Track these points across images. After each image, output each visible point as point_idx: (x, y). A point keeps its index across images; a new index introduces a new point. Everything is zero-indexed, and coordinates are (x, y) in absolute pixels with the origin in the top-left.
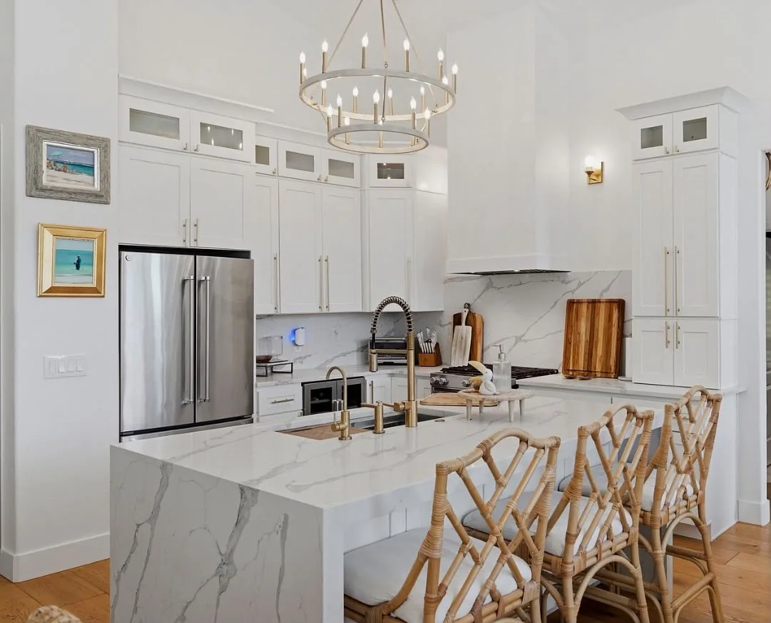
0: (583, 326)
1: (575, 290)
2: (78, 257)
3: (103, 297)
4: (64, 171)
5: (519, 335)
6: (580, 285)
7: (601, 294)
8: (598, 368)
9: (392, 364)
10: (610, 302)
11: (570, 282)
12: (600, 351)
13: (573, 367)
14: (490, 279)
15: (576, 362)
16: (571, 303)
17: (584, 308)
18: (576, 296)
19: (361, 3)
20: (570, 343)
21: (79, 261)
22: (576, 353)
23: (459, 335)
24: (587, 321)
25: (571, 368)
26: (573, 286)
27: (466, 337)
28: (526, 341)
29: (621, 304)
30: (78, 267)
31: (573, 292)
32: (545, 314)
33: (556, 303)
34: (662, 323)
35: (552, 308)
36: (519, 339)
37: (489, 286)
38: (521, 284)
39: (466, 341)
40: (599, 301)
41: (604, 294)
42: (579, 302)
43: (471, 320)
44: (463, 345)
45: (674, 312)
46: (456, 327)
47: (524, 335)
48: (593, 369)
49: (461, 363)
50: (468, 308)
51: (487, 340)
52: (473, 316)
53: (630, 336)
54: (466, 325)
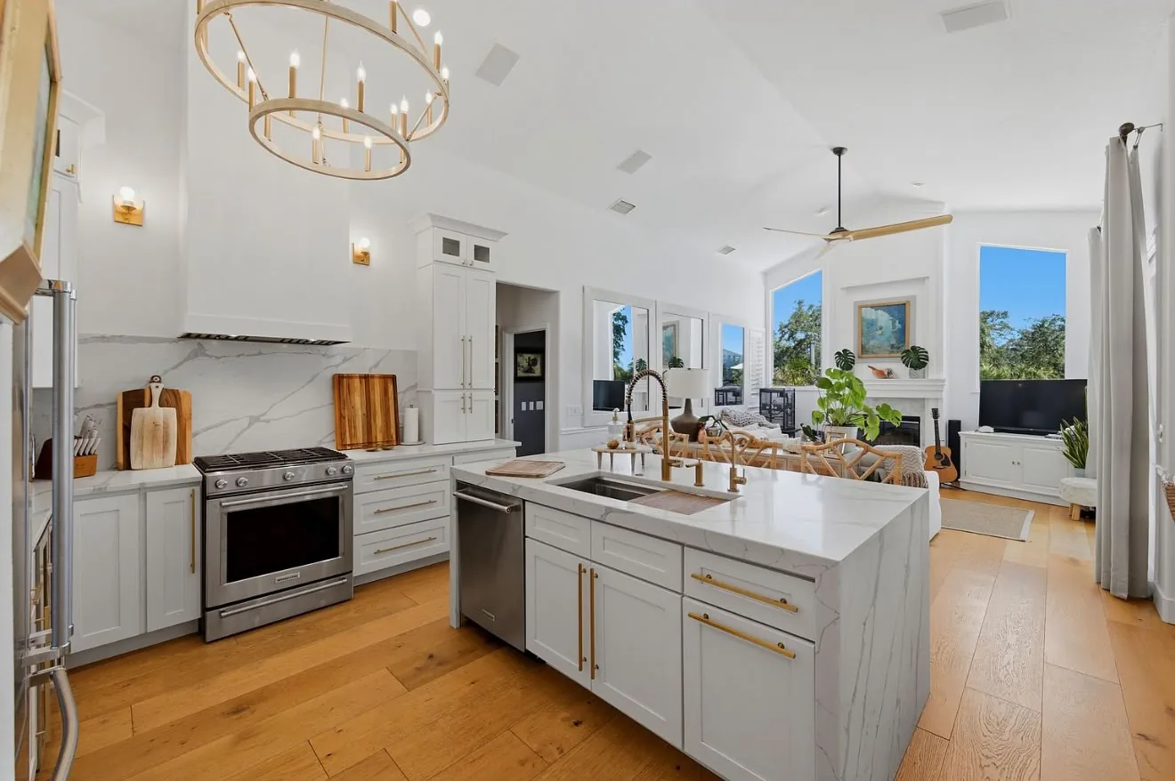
0: (358, 400)
1: (339, 365)
5: (255, 414)
6: (346, 359)
7: (370, 370)
8: (380, 438)
10: (384, 378)
11: (333, 356)
12: (378, 422)
13: (353, 440)
14: (199, 344)
15: (353, 436)
16: (339, 379)
17: (357, 382)
18: (343, 371)
20: (344, 418)
22: (353, 426)
23: (147, 424)
24: (361, 396)
25: (348, 443)
26: (338, 360)
27: (166, 423)
28: (268, 421)
29: (394, 378)
31: (337, 366)
32: (303, 387)
33: (314, 377)
34: (460, 393)
35: (310, 381)
36: (254, 420)
37: (194, 355)
38: (260, 354)
39: (166, 427)
40: (373, 377)
41: (373, 370)
42: (350, 377)
43: (171, 398)
44: (160, 434)
45: (466, 386)
46: (137, 411)
47: (263, 415)
48: (374, 441)
49: (158, 461)
50: (160, 382)
51: (196, 424)
52: (175, 394)
53: (412, 406)
54: (160, 406)
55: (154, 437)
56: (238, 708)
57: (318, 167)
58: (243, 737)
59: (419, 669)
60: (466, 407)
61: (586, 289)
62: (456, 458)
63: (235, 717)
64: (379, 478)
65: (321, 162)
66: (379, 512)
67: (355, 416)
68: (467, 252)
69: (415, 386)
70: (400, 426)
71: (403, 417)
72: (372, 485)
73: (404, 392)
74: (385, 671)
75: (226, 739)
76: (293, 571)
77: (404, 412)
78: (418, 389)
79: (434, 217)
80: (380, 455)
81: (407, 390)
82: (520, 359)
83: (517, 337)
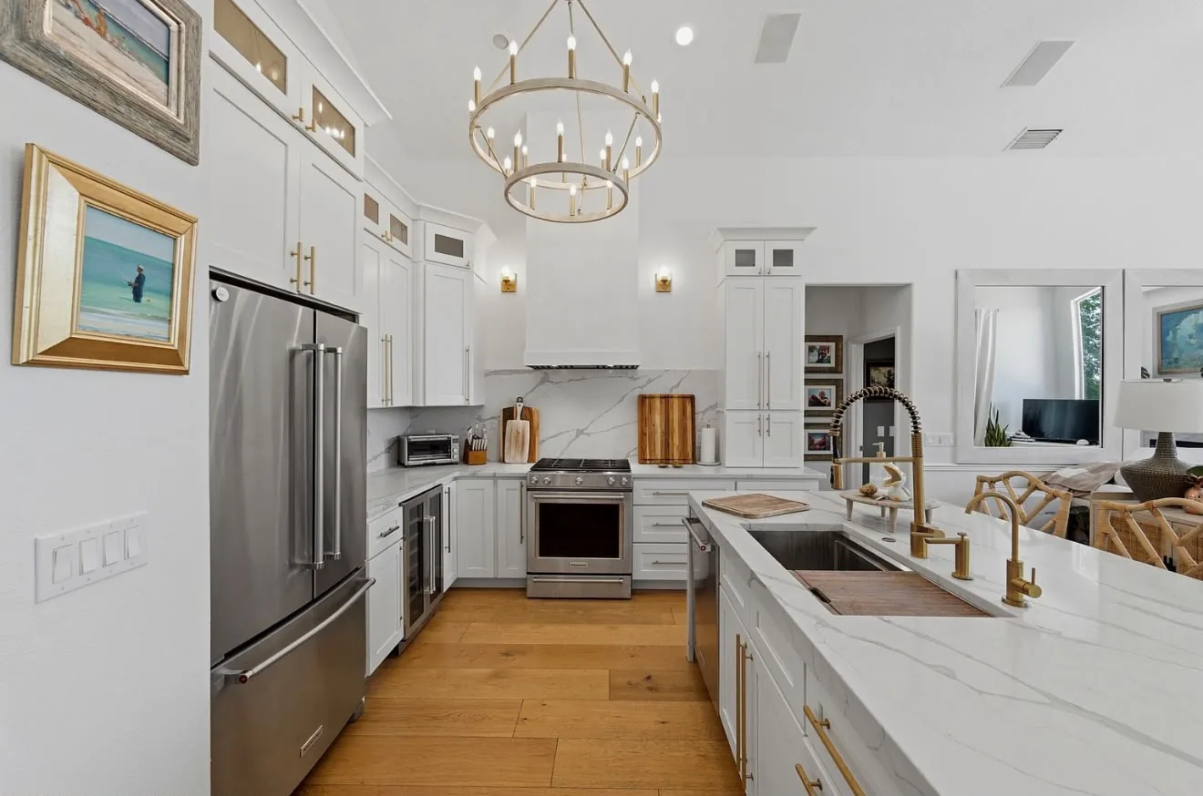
0: (658, 419)
1: (645, 386)
2: (140, 270)
3: (186, 372)
4: (98, 30)
5: (581, 428)
6: (650, 381)
7: (671, 390)
8: (676, 457)
9: (434, 464)
10: (683, 397)
11: (638, 378)
12: (676, 440)
13: (650, 455)
14: (546, 373)
15: (653, 451)
16: (643, 399)
17: (657, 403)
18: (647, 392)
19: (554, 4)
21: (140, 280)
22: (653, 443)
23: (514, 432)
24: (661, 415)
25: (648, 457)
26: (642, 382)
27: (523, 432)
28: (588, 434)
29: (692, 398)
30: (137, 296)
31: (641, 387)
32: (611, 409)
33: (623, 397)
34: (756, 415)
35: (620, 402)
36: (580, 432)
37: (543, 381)
38: (581, 379)
39: (523, 436)
40: (672, 397)
41: (673, 391)
42: (652, 397)
43: (528, 414)
44: (520, 439)
45: (763, 406)
46: (509, 421)
47: (586, 429)
48: (671, 457)
49: (518, 459)
50: (522, 402)
51: (543, 434)
52: (529, 410)
53: (708, 426)
54: (521, 419)
55: (517, 441)
56: (508, 653)
57: (574, 218)
58: (496, 676)
59: (630, 683)
60: (763, 430)
61: (960, 274)
62: (739, 484)
63: (504, 657)
64: (658, 494)
65: (576, 213)
66: (657, 525)
67: (655, 433)
68: (764, 259)
69: (716, 405)
70: (697, 445)
71: (700, 437)
72: (649, 499)
73: (704, 412)
74: (607, 673)
75: (488, 671)
76: (583, 561)
77: (701, 431)
78: (718, 409)
79: (722, 230)
80: (670, 471)
81: (706, 410)
82: (874, 374)
83: (868, 347)
